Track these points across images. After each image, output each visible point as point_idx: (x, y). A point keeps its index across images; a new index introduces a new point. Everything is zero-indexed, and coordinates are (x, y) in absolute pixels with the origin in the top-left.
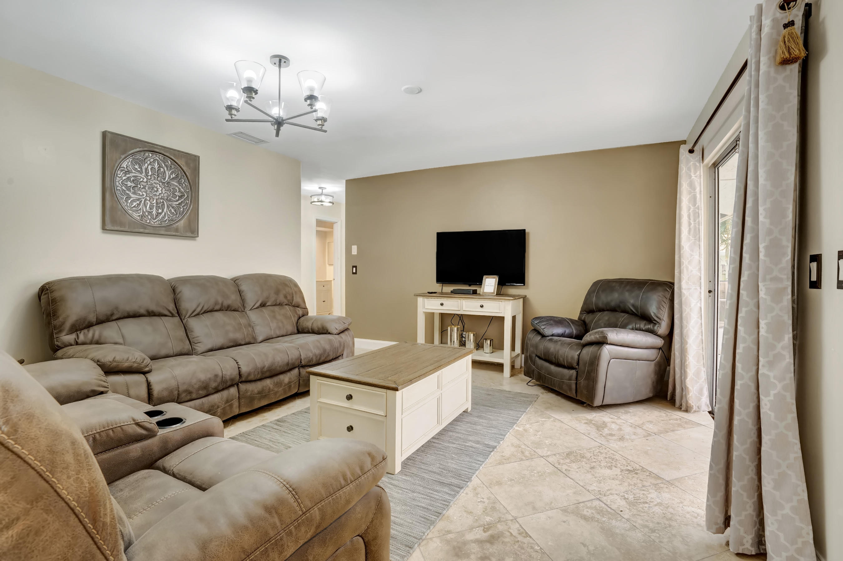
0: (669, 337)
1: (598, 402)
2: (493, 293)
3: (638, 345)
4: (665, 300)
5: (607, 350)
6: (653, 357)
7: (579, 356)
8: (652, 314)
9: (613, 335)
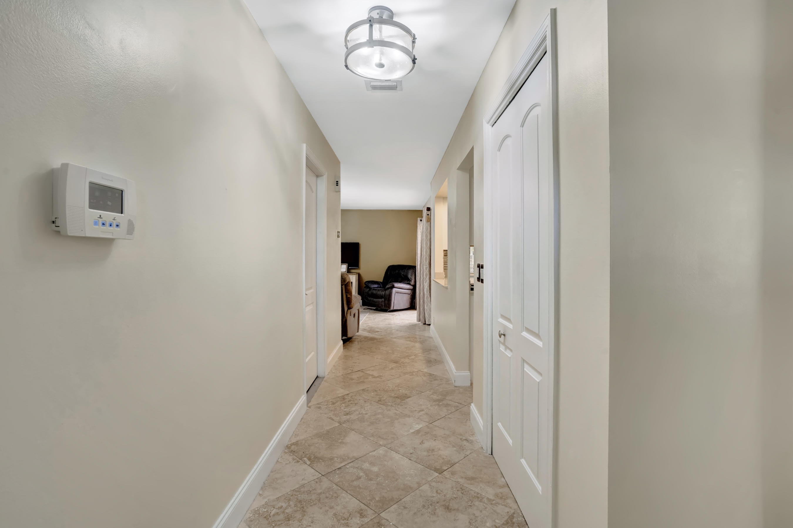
0: (415, 286)
1: (392, 309)
2: (346, 272)
3: (404, 288)
4: (413, 272)
5: (394, 290)
6: (410, 293)
7: (385, 293)
8: (409, 278)
9: (396, 285)
